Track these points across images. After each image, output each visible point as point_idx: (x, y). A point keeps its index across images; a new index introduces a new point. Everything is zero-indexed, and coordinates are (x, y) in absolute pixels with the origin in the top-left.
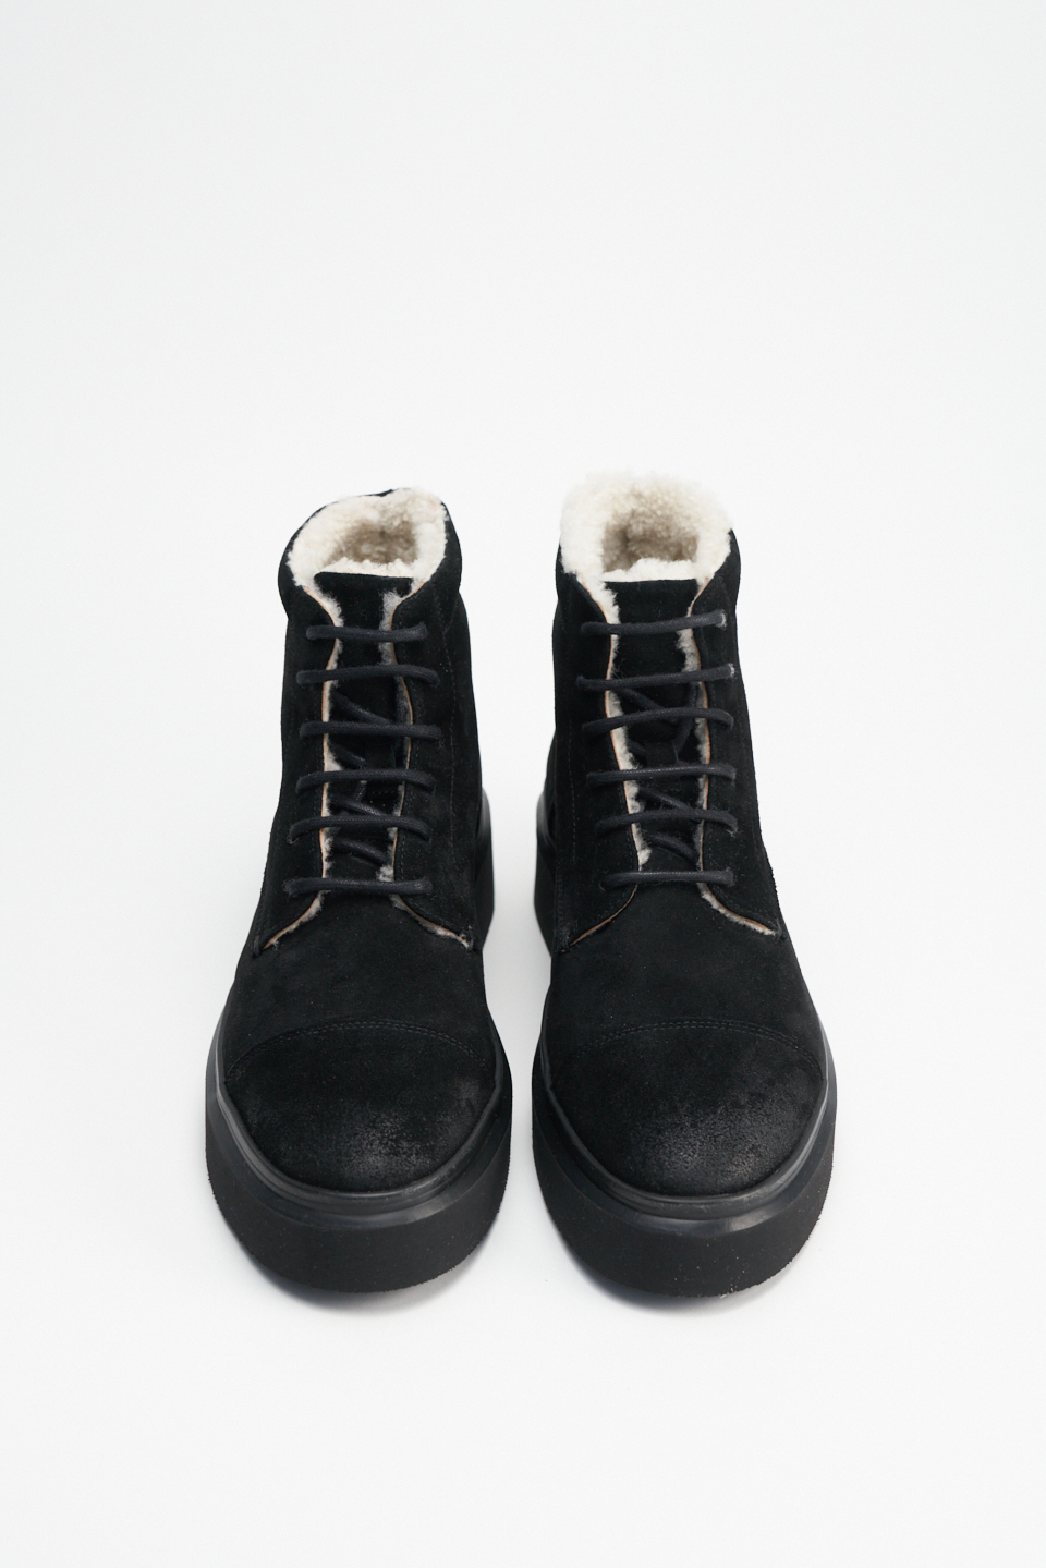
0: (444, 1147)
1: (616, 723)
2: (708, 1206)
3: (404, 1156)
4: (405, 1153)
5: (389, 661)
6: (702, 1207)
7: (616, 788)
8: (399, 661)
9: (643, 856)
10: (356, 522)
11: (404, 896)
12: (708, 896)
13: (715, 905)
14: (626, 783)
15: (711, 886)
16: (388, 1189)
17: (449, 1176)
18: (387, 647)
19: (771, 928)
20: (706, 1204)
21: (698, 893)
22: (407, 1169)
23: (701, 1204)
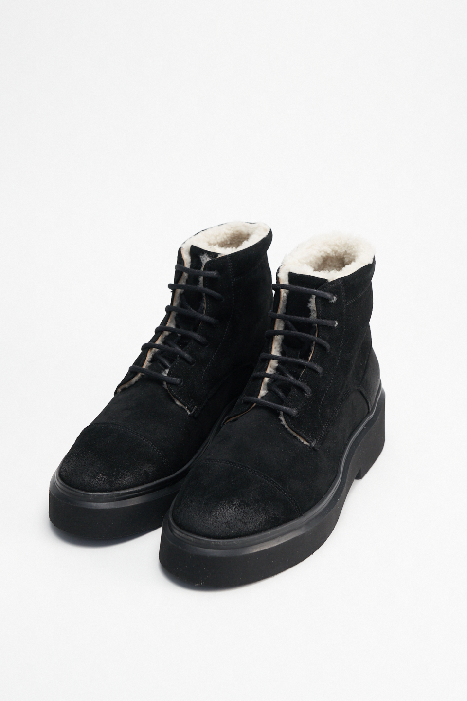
0: (119, 484)
1: (278, 333)
2: (194, 539)
3: (98, 480)
4: (98, 479)
5: (201, 285)
6: (191, 539)
7: (266, 361)
8: (204, 286)
9: (263, 392)
10: (237, 231)
11: (168, 383)
12: (282, 418)
13: (284, 423)
14: (272, 360)
15: (287, 415)
16: (86, 491)
17: (116, 496)
18: (201, 279)
19: (308, 442)
20: (193, 538)
21: (279, 414)
22: (96, 485)
23: (192, 537)
